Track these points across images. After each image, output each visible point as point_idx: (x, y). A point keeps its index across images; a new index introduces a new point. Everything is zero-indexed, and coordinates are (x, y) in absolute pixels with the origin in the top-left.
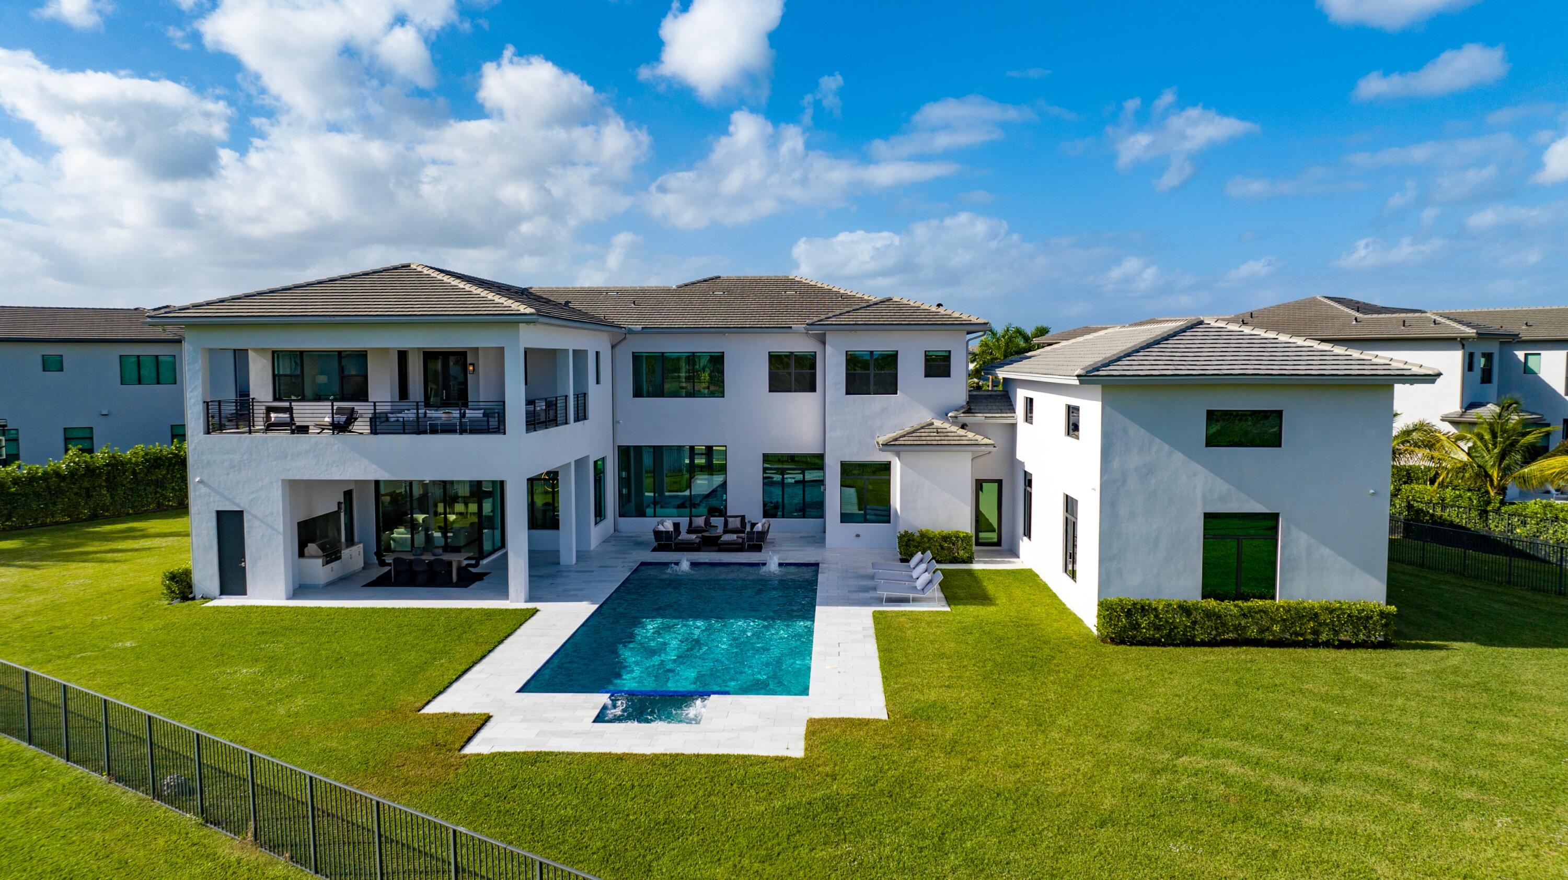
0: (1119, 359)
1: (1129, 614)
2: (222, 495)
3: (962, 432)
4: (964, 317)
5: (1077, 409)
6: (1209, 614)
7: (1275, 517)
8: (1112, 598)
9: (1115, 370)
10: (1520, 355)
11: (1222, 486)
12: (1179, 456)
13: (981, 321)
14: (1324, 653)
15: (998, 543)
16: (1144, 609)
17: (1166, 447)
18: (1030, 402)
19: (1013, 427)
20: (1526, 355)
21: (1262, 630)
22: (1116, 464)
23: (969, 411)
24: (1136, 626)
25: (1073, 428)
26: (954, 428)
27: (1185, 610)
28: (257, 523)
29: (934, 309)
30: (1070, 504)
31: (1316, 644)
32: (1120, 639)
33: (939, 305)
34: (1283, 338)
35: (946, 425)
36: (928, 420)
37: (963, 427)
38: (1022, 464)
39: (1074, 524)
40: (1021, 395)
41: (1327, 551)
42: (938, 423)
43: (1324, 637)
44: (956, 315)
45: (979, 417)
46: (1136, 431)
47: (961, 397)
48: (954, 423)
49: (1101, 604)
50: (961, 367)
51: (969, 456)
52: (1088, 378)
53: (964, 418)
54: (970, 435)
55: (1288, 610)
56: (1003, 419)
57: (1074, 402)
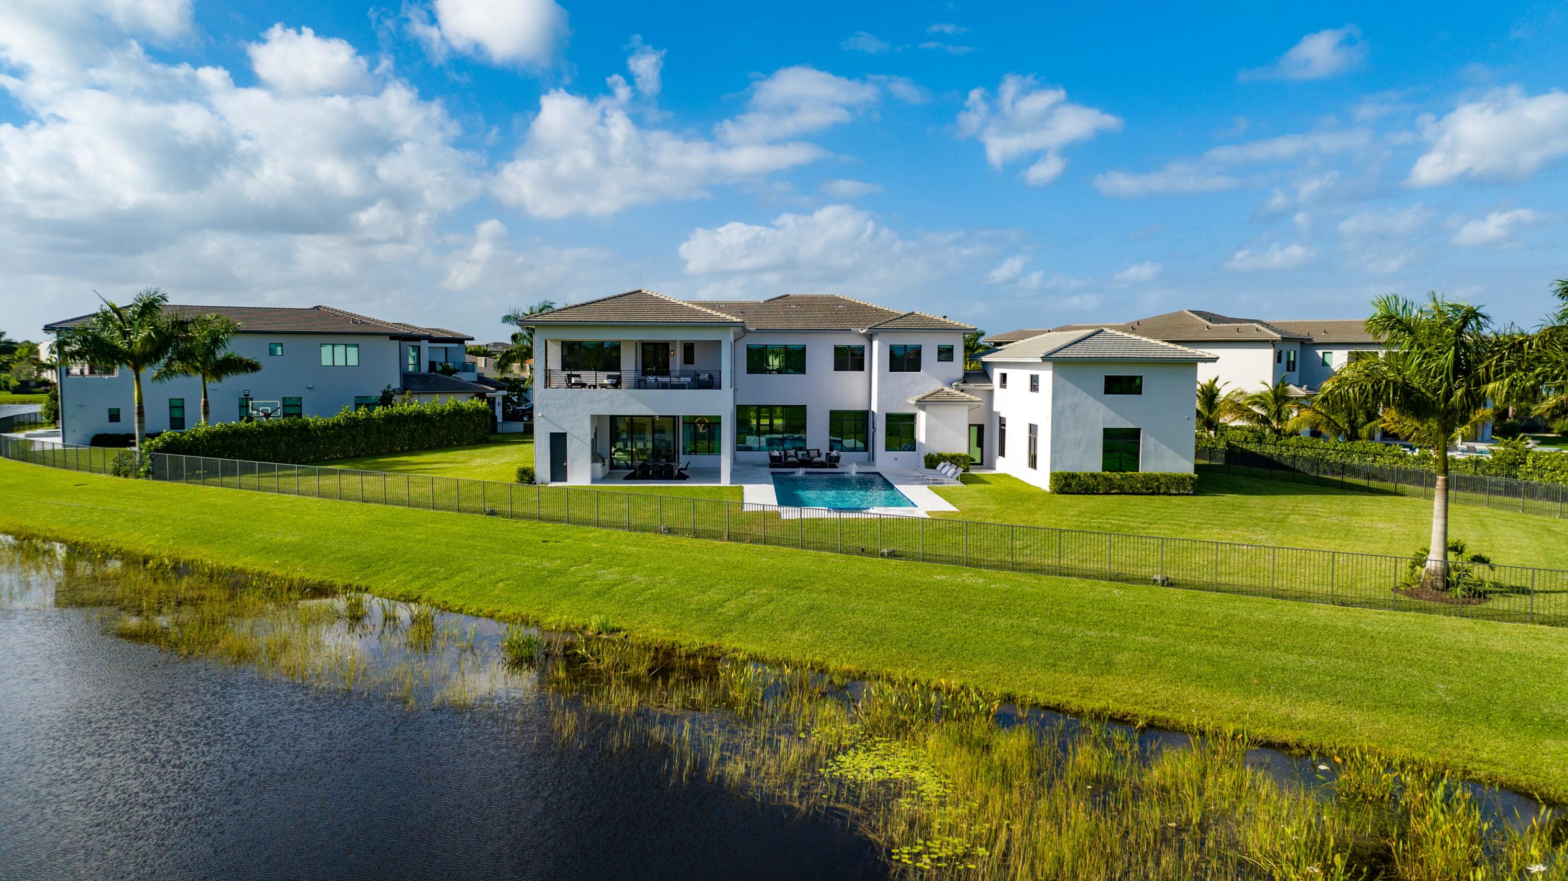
0: (1061, 349)
1: (1066, 478)
2: (554, 424)
3: (962, 394)
4: (962, 325)
5: (1037, 376)
6: (1106, 479)
7: (1138, 430)
8: (1058, 471)
9: (1059, 354)
10: (1320, 353)
11: (1112, 414)
12: (1091, 399)
13: (973, 327)
14: (1162, 497)
15: (981, 464)
16: (1073, 476)
17: (1085, 394)
18: (1004, 377)
19: (991, 392)
20: (1324, 353)
21: (1131, 487)
22: (1059, 403)
23: (964, 382)
24: (1069, 485)
25: (1034, 387)
26: (957, 392)
27: (1093, 476)
28: (575, 440)
29: (942, 319)
30: (1033, 429)
31: (1159, 494)
32: (1061, 492)
33: (945, 317)
34: (1144, 339)
35: (952, 390)
36: (940, 388)
37: (962, 391)
38: (999, 413)
39: (1035, 439)
40: (996, 373)
41: (1165, 448)
42: (947, 389)
43: (1162, 491)
44: (957, 323)
45: (971, 386)
46: (1070, 386)
47: (960, 374)
48: (956, 389)
49: (1052, 474)
50: (959, 353)
51: (967, 409)
52: (1046, 358)
53: (962, 386)
54: (968, 396)
55: (1145, 476)
56: (985, 387)
57: (1034, 372)
